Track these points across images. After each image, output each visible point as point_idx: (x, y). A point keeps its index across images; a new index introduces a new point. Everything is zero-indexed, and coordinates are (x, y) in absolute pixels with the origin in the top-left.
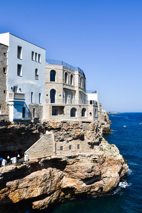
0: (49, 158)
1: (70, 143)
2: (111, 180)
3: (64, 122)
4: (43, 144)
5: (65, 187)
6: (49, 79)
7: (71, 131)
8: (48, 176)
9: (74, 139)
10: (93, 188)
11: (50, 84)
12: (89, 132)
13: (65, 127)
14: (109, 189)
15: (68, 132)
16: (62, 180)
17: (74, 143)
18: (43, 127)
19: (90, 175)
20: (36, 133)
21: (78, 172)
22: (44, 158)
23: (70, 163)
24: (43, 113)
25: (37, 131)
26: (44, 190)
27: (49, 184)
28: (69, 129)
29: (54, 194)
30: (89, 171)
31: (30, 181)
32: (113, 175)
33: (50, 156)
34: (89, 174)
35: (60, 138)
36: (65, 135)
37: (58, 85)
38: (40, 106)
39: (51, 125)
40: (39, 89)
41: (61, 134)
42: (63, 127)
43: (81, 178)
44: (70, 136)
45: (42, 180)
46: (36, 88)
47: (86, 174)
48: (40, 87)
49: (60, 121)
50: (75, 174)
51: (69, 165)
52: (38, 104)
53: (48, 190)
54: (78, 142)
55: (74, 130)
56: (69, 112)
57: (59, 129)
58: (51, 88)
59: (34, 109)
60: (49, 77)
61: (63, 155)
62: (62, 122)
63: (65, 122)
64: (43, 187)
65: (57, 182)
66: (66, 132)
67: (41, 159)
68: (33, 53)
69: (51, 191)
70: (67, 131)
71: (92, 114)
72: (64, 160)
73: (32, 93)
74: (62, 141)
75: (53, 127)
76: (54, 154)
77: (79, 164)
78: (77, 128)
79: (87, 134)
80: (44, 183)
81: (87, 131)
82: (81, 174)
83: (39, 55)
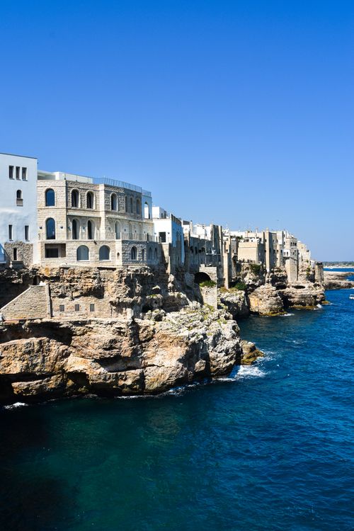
0: (39, 321)
1: (76, 300)
2: (160, 371)
3: (64, 268)
4: (29, 300)
5: (71, 370)
6: (44, 203)
7: (77, 282)
8: (37, 347)
9: (83, 295)
10: (122, 379)
11: (45, 211)
12: (113, 284)
13: (67, 275)
14: (156, 385)
15: (72, 284)
16: (65, 360)
17: (84, 302)
18: (32, 276)
19: (107, 354)
20: (18, 284)
21: (89, 347)
22: (31, 320)
23: (78, 333)
24: (34, 254)
25: (21, 280)
26: (27, 367)
27: (39, 361)
28: (74, 278)
29: (52, 378)
30: (105, 347)
31: (5, 349)
32: (167, 363)
33: (41, 319)
34: (108, 352)
35: (58, 292)
36: (67, 288)
37: (58, 211)
38: (27, 245)
39: (43, 271)
40: (24, 220)
41: (60, 287)
42: (64, 276)
43: (95, 357)
44: (77, 290)
45: (23, 350)
46: (18, 218)
47: (101, 351)
48: (27, 217)
49: (58, 267)
50: (85, 350)
51: (76, 335)
52: (24, 241)
53: (37, 368)
54: (92, 300)
55: (83, 281)
56: (75, 252)
57: (57, 279)
58: (47, 217)
59: (15, 250)
60: (44, 199)
61: (63, 319)
62: (61, 268)
63: (67, 268)
64: (26, 362)
65: (56, 360)
66: (68, 284)
67: (25, 321)
68: (11, 168)
69: (43, 372)
70: (71, 281)
71: (121, 255)
72: (65, 326)
73: (10, 226)
74: (63, 296)
75: (46, 275)
76: (49, 316)
77: (93, 336)
78: (87, 278)
79: (109, 287)
80: (27, 356)
81: (109, 283)
82: (93, 352)
83: (24, 170)
